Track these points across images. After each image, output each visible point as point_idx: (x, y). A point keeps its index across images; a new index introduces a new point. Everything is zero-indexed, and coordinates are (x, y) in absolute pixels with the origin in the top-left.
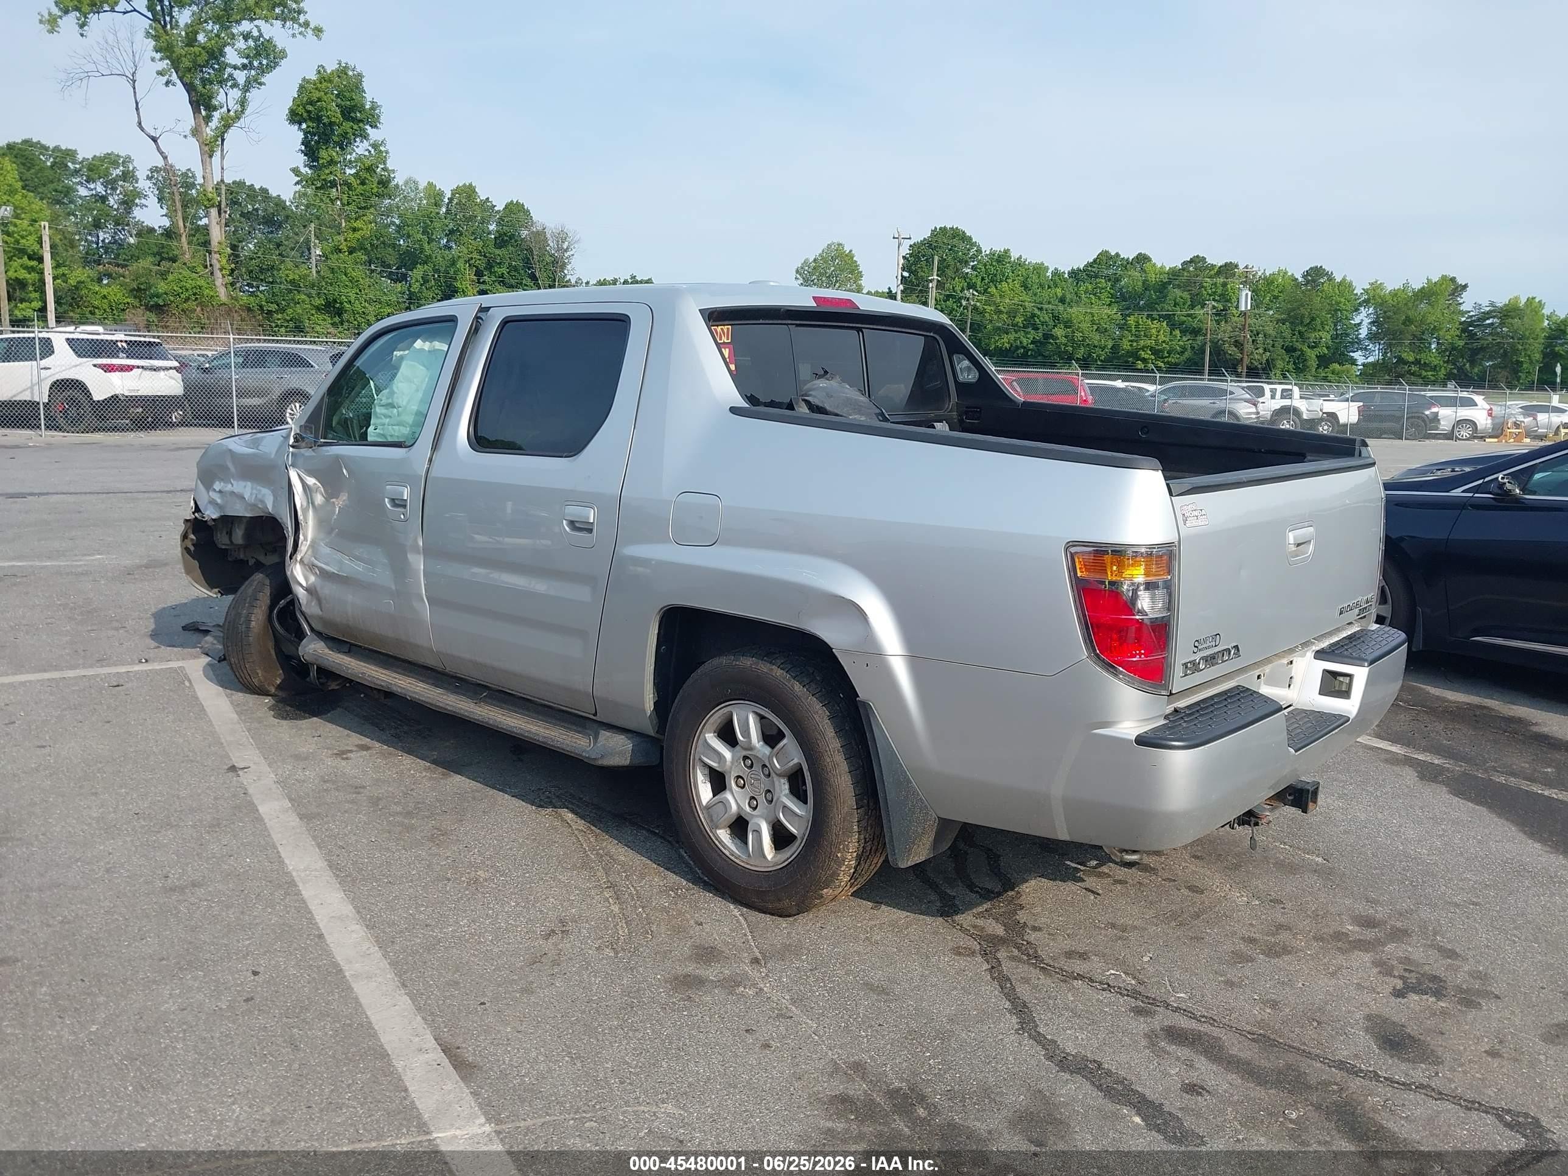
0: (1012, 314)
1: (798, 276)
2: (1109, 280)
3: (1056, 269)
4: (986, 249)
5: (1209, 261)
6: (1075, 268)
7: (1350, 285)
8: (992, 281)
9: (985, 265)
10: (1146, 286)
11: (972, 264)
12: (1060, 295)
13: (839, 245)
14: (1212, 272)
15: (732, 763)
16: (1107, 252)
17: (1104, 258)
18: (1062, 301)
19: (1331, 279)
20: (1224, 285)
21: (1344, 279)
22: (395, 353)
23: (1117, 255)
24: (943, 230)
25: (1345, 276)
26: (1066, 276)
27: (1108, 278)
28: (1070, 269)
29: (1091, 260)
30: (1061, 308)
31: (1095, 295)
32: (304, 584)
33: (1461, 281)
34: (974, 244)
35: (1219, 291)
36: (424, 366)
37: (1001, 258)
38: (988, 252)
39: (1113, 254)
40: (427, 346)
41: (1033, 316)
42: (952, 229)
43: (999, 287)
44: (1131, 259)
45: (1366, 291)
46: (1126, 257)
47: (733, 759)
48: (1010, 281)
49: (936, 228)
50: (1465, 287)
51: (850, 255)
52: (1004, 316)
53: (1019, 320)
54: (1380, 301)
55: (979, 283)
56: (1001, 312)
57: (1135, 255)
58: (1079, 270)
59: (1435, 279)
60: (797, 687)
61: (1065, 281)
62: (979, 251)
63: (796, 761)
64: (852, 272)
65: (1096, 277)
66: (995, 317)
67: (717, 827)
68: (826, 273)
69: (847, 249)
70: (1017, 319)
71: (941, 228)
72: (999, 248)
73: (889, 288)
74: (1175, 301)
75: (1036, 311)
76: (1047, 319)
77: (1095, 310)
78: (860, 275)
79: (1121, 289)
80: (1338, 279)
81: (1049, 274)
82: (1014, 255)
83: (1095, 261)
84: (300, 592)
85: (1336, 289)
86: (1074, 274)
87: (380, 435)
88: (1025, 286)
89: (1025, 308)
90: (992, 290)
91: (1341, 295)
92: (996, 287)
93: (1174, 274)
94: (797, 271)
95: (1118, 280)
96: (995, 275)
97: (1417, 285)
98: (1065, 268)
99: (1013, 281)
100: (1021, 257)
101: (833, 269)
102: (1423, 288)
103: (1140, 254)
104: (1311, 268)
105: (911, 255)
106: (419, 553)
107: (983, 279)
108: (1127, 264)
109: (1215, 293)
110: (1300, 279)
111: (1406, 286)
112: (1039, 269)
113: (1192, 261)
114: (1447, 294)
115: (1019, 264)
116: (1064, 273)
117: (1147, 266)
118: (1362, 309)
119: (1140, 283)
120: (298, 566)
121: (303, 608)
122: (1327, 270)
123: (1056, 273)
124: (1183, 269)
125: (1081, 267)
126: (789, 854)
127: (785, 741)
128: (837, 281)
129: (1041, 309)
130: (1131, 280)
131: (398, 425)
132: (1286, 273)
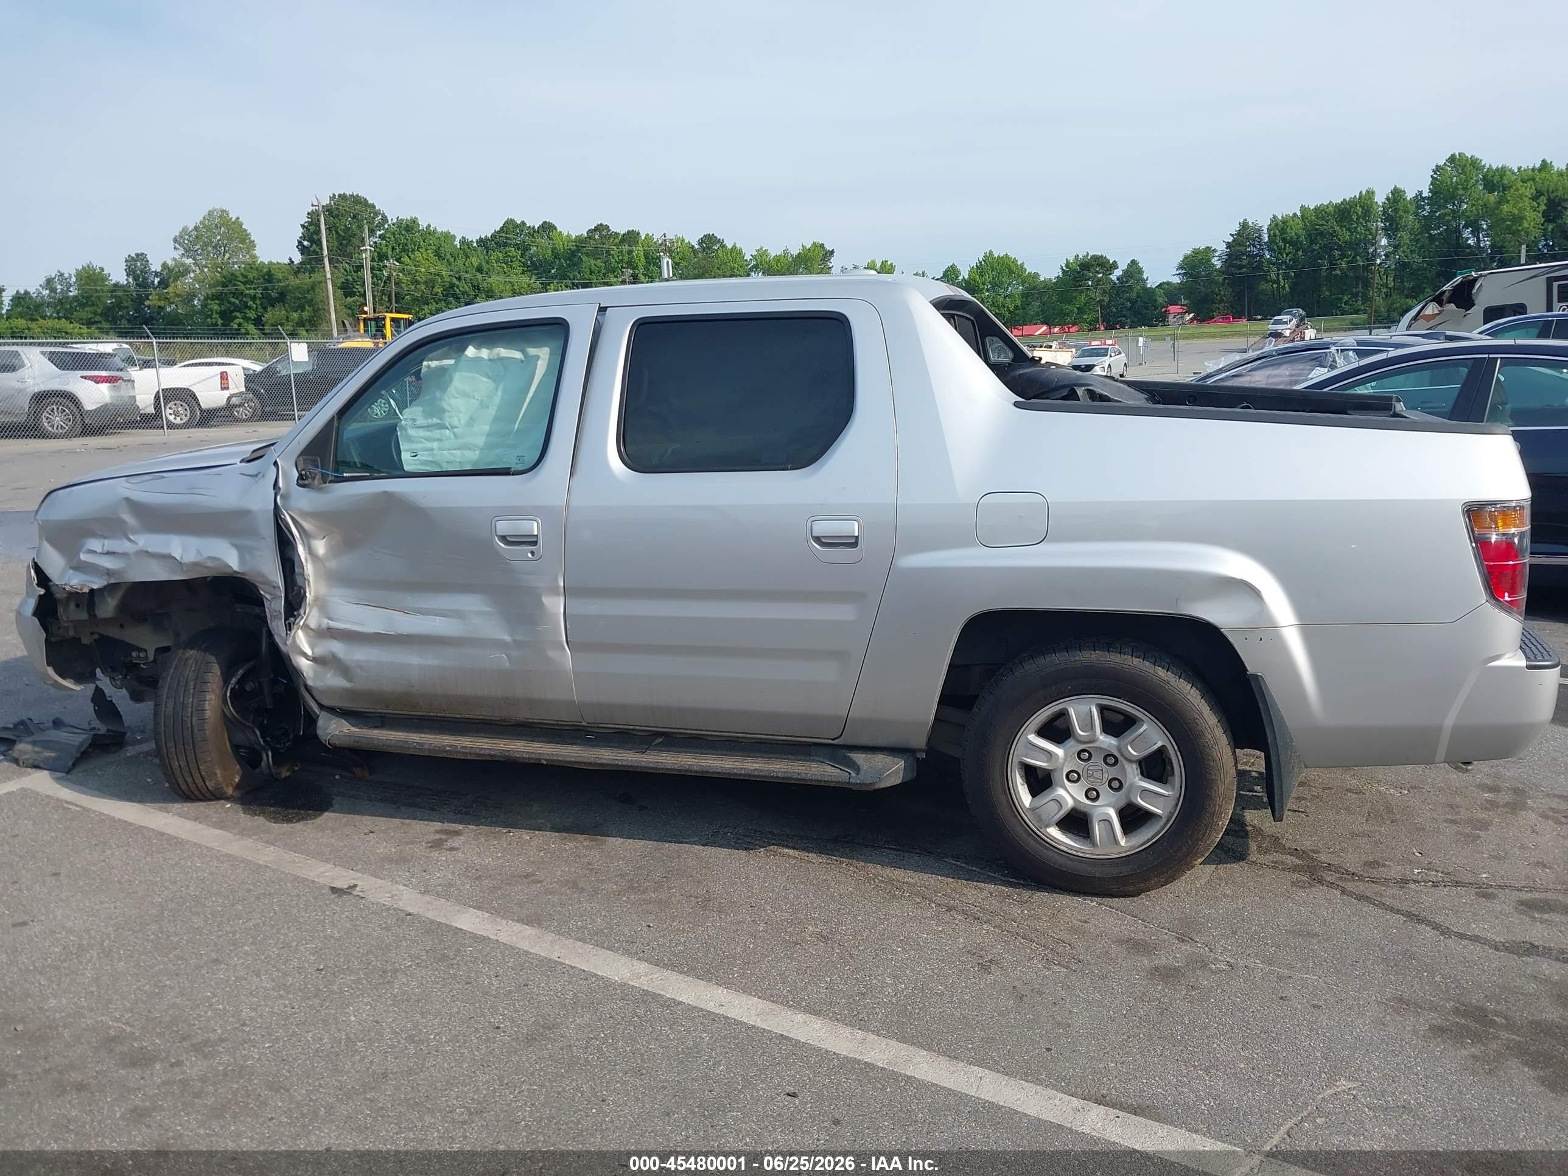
0: (430, 284)
1: (177, 245)
2: (518, 249)
3: (463, 238)
4: (392, 218)
5: (613, 229)
6: (483, 237)
7: (740, 251)
8: (404, 250)
9: (394, 234)
10: (556, 255)
11: (378, 233)
12: (475, 264)
13: (223, 211)
14: (616, 240)
15: (1065, 760)
16: (512, 220)
17: (511, 227)
18: (479, 270)
19: (723, 246)
20: (630, 253)
21: (734, 246)
22: (425, 363)
23: (523, 223)
24: (343, 197)
25: (735, 243)
26: (475, 244)
27: (517, 247)
28: (478, 238)
29: (498, 229)
30: (479, 277)
31: (506, 263)
32: (309, 652)
33: (829, 248)
34: (377, 213)
35: (626, 259)
36: (489, 378)
37: (409, 227)
38: (395, 221)
39: (519, 222)
40: (485, 353)
41: (452, 286)
42: (352, 196)
43: (412, 256)
44: (536, 227)
45: (754, 257)
46: (532, 225)
47: (1065, 756)
48: (422, 250)
49: (334, 195)
50: (832, 252)
51: (238, 223)
52: (422, 287)
53: (438, 290)
54: (767, 266)
55: (390, 253)
56: (417, 282)
57: (541, 223)
58: (487, 239)
59: (809, 246)
60: (1161, 672)
61: (475, 249)
62: (385, 219)
63: (1159, 744)
64: (243, 241)
65: (505, 245)
66: (413, 287)
67: (1048, 826)
68: (211, 242)
69: (233, 216)
70: (436, 290)
71: (340, 196)
72: (406, 216)
73: (290, 259)
74: (590, 269)
75: (455, 281)
76: (468, 289)
77: (514, 279)
78: (252, 245)
79: (531, 258)
80: (730, 247)
81: (457, 243)
82: (423, 224)
83: (502, 229)
84: (304, 664)
85: (729, 255)
86: (482, 242)
87: (426, 463)
88: (437, 254)
89: (442, 277)
90: (405, 259)
91: (734, 260)
92: (409, 257)
93: (581, 242)
94: (175, 240)
95: (526, 248)
96: (406, 245)
97: (795, 251)
98: (473, 237)
99: (426, 250)
100: (429, 226)
101: (219, 237)
102: (800, 253)
103: (545, 222)
104: (705, 236)
105: (310, 223)
106: (558, 594)
107: (393, 249)
108: (533, 232)
109: (622, 260)
110: (697, 247)
111: (786, 252)
112: (448, 237)
113: (596, 229)
114: (820, 259)
115: (429, 233)
116: (472, 241)
117: (553, 234)
118: (753, 274)
119: (549, 252)
120: (300, 632)
121: (310, 683)
122: (718, 237)
123: (464, 241)
124: (590, 238)
125: (489, 236)
126: (1150, 835)
127: (1145, 727)
128: (225, 252)
129: (459, 279)
130: (540, 248)
131: (459, 449)
132: (683, 240)
